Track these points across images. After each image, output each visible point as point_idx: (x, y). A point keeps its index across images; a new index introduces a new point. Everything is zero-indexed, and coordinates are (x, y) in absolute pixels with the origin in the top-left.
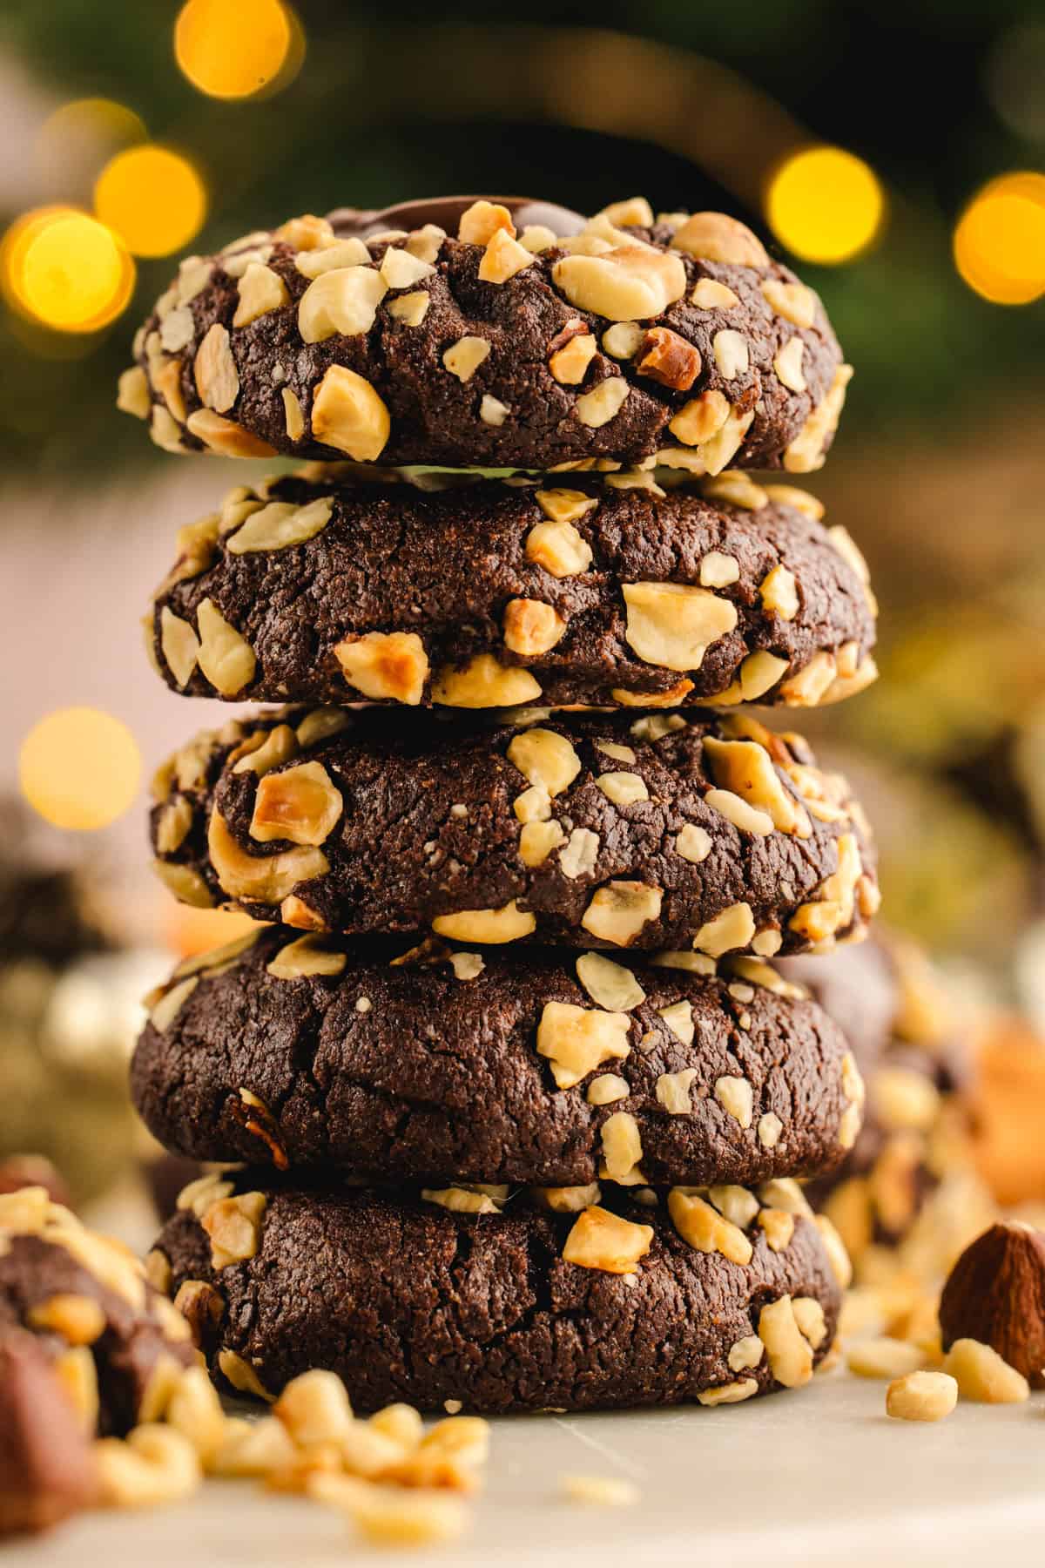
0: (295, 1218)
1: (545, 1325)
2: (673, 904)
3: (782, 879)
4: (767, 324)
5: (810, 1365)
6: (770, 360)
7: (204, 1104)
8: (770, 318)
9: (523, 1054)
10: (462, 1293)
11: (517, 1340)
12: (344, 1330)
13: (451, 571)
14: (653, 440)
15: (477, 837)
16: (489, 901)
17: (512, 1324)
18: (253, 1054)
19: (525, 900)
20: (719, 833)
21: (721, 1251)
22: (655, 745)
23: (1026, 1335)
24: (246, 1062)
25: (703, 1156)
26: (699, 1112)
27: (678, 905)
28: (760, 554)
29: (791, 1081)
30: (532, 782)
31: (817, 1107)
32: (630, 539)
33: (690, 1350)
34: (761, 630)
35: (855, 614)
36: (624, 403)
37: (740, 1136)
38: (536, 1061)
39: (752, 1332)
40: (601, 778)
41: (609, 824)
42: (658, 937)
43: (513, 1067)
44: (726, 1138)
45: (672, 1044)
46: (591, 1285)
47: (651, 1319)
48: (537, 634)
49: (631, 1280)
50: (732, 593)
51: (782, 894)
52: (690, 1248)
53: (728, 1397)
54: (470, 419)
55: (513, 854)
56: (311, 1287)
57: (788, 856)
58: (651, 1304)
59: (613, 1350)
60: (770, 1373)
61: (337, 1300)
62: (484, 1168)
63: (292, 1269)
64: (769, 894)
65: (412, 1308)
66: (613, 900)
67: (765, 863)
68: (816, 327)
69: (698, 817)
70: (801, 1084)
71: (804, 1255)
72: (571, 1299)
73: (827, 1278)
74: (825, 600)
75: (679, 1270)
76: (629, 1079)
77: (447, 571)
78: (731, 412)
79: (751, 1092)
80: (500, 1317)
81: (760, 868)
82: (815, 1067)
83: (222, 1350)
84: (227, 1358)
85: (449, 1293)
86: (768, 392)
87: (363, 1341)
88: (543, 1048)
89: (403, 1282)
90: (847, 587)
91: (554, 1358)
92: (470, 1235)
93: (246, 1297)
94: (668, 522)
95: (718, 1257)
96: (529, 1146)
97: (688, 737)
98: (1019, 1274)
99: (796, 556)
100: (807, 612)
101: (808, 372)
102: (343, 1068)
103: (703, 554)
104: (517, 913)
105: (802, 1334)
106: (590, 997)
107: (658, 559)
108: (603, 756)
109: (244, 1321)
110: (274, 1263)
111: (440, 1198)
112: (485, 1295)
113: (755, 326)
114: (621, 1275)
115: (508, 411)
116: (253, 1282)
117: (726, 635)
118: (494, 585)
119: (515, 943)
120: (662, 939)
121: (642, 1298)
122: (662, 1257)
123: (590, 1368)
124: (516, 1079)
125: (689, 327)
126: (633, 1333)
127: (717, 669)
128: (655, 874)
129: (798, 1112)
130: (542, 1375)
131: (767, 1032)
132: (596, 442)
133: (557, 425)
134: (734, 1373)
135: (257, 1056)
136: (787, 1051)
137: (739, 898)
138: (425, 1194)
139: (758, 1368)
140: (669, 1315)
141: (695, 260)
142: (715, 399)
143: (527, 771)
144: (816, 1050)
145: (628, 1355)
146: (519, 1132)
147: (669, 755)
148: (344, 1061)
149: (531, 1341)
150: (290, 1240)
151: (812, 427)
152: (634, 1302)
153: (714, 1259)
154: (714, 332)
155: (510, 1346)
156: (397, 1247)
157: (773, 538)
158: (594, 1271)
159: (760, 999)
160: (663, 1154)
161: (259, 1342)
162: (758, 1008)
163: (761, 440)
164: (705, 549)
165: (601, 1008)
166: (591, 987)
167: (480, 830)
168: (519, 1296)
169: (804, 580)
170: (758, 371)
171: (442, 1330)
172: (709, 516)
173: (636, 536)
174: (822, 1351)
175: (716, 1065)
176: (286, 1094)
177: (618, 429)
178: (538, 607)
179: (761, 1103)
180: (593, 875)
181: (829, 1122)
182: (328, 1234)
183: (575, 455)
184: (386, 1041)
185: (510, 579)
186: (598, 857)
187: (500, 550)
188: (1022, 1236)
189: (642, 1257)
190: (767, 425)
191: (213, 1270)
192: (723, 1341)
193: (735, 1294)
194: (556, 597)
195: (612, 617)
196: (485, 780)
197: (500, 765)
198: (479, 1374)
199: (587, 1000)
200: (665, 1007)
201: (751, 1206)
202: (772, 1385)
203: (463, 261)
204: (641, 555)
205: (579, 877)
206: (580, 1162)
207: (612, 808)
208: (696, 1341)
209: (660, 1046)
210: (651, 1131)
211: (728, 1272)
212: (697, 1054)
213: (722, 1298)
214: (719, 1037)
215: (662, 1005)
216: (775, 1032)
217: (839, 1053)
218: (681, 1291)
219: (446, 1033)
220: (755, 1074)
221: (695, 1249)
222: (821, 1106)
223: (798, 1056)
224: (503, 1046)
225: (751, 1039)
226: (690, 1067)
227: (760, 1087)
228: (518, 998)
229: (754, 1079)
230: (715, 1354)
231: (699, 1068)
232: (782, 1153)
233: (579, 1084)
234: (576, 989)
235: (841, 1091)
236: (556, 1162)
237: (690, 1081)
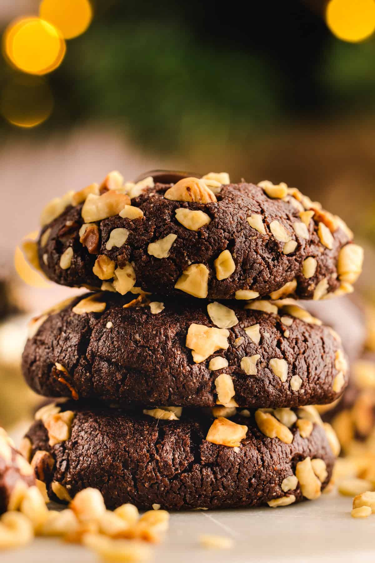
0: (86, 422)
1: (198, 470)
5: (319, 488)
7: (43, 371)
9: (179, 347)
10: (160, 456)
11: (185, 477)
12: (107, 472)
17: (183, 469)
18: (62, 348)
21: (279, 437)
24: (59, 351)
25: (263, 394)
26: (261, 374)
29: (307, 361)
31: (321, 373)
33: (264, 482)
37: (280, 385)
38: (185, 350)
39: (292, 474)
43: (174, 352)
44: (274, 386)
45: (249, 343)
46: (219, 453)
47: (246, 468)
49: (237, 450)
52: (265, 436)
53: (282, 503)
56: (93, 453)
58: (246, 461)
59: (229, 482)
60: (301, 492)
61: (104, 458)
62: (161, 399)
63: (84, 445)
65: (138, 462)
70: (313, 363)
71: (317, 440)
72: (210, 458)
73: (328, 450)
75: (259, 446)
76: (228, 359)
79: (287, 365)
80: (177, 466)
82: (321, 355)
83: (54, 482)
84: (55, 485)
85: (154, 455)
87: (115, 477)
88: (188, 345)
89: (134, 450)
91: (202, 485)
92: (165, 429)
93: (64, 458)
95: (277, 440)
96: (181, 389)
102: (99, 353)
105: (316, 475)
106: (212, 322)
109: (63, 468)
110: (76, 443)
111: (151, 413)
112: (171, 456)
114: (233, 447)
116: (67, 451)
121: (242, 458)
122: (251, 440)
123: (218, 490)
124: (175, 358)
126: (238, 474)
129: (310, 375)
130: (196, 492)
131: (297, 339)
134: (284, 492)
135: (64, 349)
136: (306, 348)
138: (145, 411)
139: (295, 490)
140: (254, 466)
144: (321, 348)
145: (236, 484)
146: (176, 382)
148: (99, 350)
149: (192, 477)
150: (84, 432)
152: (238, 460)
153: (275, 441)
155: (182, 480)
156: (131, 435)
158: (220, 445)
159: (296, 324)
160: (244, 393)
161: (69, 478)
162: (294, 328)
165: (216, 327)
166: (213, 317)
168: (186, 457)
171: (151, 472)
174: (325, 484)
175: (270, 353)
176: (75, 365)
179: (292, 371)
181: (326, 381)
182: (100, 429)
184: (117, 341)
189: (242, 440)
191: (50, 446)
192: (279, 478)
193: (285, 457)
198: (168, 492)
199: (210, 323)
200: (248, 327)
201: (293, 418)
202: (302, 498)
206: (206, 396)
208: (266, 478)
209: (243, 344)
210: (238, 383)
211: (281, 447)
212: (261, 348)
213: (278, 458)
214: (272, 341)
215: (246, 325)
216: (301, 338)
217: (335, 349)
218: (260, 455)
219: (144, 337)
220: (289, 357)
221: (267, 436)
222: (323, 373)
223: (312, 350)
224: (170, 344)
225: (289, 342)
226: (257, 354)
227: (292, 363)
228: (178, 322)
229: (289, 360)
230: (275, 483)
231: (261, 355)
232: (302, 394)
233: (204, 361)
234: (205, 318)
235: (333, 366)
236: (194, 396)
237: (257, 360)
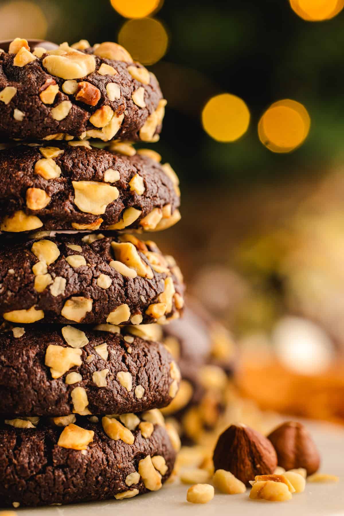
1: (51, 471)
2: (97, 305)
3: (141, 295)
4: (129, 82)
5: (160, 481)
6: (130, 94)
8: (131, 79)
9: (39, 366)
10: (17, 460)
11: (39, 478)
13: (4, 178)
14: (83, 126)
15: (18, 281)
16: (24, 306)
17: (37, 471)
19: (38, 306)
20: (115, 277)
21: (122, 439)
22: (91, 245)
23: (244, 467)
25: (112, 403)
26: (110, 386)
27: (99, 306)
28: (129, 170)
29: (148, 372)
30: (40, 260)
31: (159, 382)
32: (76, 164)
33: (109, 479)
34: (129, 199)
35: (169, 194)
36: (70, 111)
37: (127, 394)
38: (45, 368)
39: (135, 470)
40: (68, 257)
41: (70, 274)
42: (92, 319)
43: (35, 370)
44: (121, 396)
45: (99, 360)
46: (68, 455)
47: (93, 467)
48: (38, 201)
49: (84, 453)
50: (118, 185)
51: (141, 300)
52: (110, 439)
53: (126, 496)
54: (10, 119)
55: (32, 287)
57: (143, 285)
58: (93, 461)
59: (78, 480)
60: (144, 485)
62: (25, 411)
64: (136, 300)
66: (73, 304)
67: (133, 288)
68: (150, 84)
69: (106, 272)
70: (152, 374)
71: (158, 439)
72: (60, 461)
73: (168, 447)
74: (156, 188)
75: (104, 448)
76: (82, 374)
77: (3, 179)
78: (114, 114)
79: (132, 377)
80: (33, 469)
81: (131, 290)
82: (158, 367)
85: (12, 460)
86: (129, 107)
88: (47, 363)
90: (166, 183)
91: (54, 484)
92: (22, 437)
94: (92, 158)
95: (120, 442)
96: (42, 401)
97: (104, 241)
98: (241, 444)
99: (145, 171)
100: (148, 192)
101: (146, 100)
103: (105, 170)
104: (35, 311)
105: (156, 469)
106: (66, 342)
107: (87, 172)
108: (69, 249)
111: (12, 423)
112: (27, 460)
113: (124, 82)
114: (80, 451)
115: (24, 115)
117: (116, 200)
118: (21, 183)
119: (36, 323)
120: (94, 319)
121: (89, 459)
122: (98, 443)
123: (69, 488)
124: (36, 375)
125: (96, 82)
126: (86, 473)
127: (112, 214)
128: (89, 294)
129: (151, 384)
130: (50, 491)
131: (138, 354)
132: (60, 126)
133: (44, 120)
134: (128, 487)
136: (146, 361)
137: (123, 302)
138: (6, 422)
139: (139, 484)
140: (100, 466)
141: (101, 59)
142: (107, 109)
143: (38, 256)
144: (159, 361)
145: (84, 482)
146: (38, 396)
147: (96, 249)
149: (45, 478)
151: (150, 122)
152: (86, 461)
153: (119, 442)
154: (106, 84)
155: (37, 480)
157: (136, 165)
158: (70, 449)
159: (136, 342)
160: (96, 403)
162: (135, 345)
163: (128, 126)
164: (106, 168)
165: (70, 346)
166: (67, 339)
167: (19, 279)
168: (40, 460)
169: (147, 180)
170: (125, 99)
171: (10, 475)
172: (109, 156)
173: (78, 163)
174: (165, 478)
175: (117, 367)
177: (68, 121)
178: (39, 191)
179: (136, 381)
180: (64, 295)
181: (164, 388)
183: (52, 132)
185: (27, 181)
186: (66, 287)
187: (24, 170)
188: (241, 429)
189: (90, 443)
190: (130, 120)
192: (123, 475)
193: (127, 456)
194: (46, 187)
195: (69, 194)
196: (22, 260)
197: (28, 254)
198: (25, 492)
199: (65, 344)
200: (97, 345)
201: (137, 421)
202: (145, 490)
203: (8, 60)
204: (80, 170)
205: (58, 296)
206: (64, 407)
207: (72, 269)
208: (111, 475)
209: (94, 361)
210: (91, 394)
211: (124, 447)
212: (109, 363)
213: (122, 458)
214: (118, 357)
215: (95, 345)
216: (142, 354)
217: (169, 361)
218: (105, 456)
219: (8, 358)
220: (133, 370)
221: (112, 439)
222: (161, 382)
223: (151, 363)
224: (31, 363)
225: (132, 357)
226: (106, 368)
227: (135, 375)
228: (38, 344)
229: (133, 372)
230: (119, 480)
231: (110, 369)
232: (145, 401)
233: (62, 376)
234: (61, 340)
235: (169, 376)
236: (54, 407)
237: (106, 374)
